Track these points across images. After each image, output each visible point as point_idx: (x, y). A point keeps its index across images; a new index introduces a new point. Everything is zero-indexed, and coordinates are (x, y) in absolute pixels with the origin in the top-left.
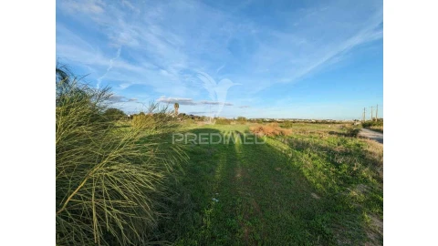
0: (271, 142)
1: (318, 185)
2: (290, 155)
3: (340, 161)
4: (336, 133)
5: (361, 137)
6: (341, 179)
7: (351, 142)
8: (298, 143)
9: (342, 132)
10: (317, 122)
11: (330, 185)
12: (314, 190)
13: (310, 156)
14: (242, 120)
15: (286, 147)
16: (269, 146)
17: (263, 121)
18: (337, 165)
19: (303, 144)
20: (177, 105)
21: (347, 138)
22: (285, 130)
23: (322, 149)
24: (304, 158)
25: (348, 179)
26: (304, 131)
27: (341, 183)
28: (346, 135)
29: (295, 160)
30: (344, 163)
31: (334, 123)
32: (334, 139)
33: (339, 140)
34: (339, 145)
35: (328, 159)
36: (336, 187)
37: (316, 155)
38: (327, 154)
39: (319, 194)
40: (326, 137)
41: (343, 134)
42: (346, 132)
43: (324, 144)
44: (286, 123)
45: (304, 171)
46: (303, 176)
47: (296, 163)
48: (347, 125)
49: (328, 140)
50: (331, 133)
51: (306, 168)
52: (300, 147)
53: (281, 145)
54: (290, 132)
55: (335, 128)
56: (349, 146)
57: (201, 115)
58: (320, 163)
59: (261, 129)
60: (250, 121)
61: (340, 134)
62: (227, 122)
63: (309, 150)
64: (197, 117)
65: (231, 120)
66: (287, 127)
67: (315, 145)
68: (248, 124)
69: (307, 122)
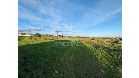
0: (87, 45)
1: (104, 65)
2: (93, 50)
3: (113, 53)
4: (110, 42)
5: (119, 43)
6: (114, 62)
7: (116, 45)
8: (96, 45)
9: (112, 41)
10: (103, 38)
11: (109, 65)
12: (102, 67)
13: (101, 51)
14: (78, 37)
15: (92, 47)
16: (86, 46)
17: (85, 37)
18: (112, 55)
19: (98, 46)
20: (58, 32)
21: (114, 44)
22: (92, 40)
23: (105, 48)
24: (98, 51)
25: (117, 62)
26: (99, 41)
27: (114, 64)
28: (114, 43)
29: (94, 52)
30: (114, 54)
31: (109, 38)
32: (110, 44)
33: (111, 45)
34: (112, 46)
35: (108, 52)
36: (112, 66)
37: (103, 50)
38: (107, 50)
39: (104, 70)
40: (107, 43)
41: (113, 42)
42: (114, 41)
43: (106, 46)
44: (93, 38)
45: (98, 58)
46: (97, 60)
47: (95, 54)
48: (114, 39)
49: (107, 44)
50: (108, 42)
51: (99, 56)
52: (97, 47)
53: (90, 46)
54: (93, 41)
55: (110, 40)
56: (115, 47)
57: (65, 36)
58: (105, 54)
59: (84, 40)
60: (81, 37)
61: (111, 42)
62: (73, 38)
63: (100, 48)
64: (64, 36)
65: (75, 37)
66: (93, 40)
67: (103, 46)
68: (80, 38)
69: (100, 38)
